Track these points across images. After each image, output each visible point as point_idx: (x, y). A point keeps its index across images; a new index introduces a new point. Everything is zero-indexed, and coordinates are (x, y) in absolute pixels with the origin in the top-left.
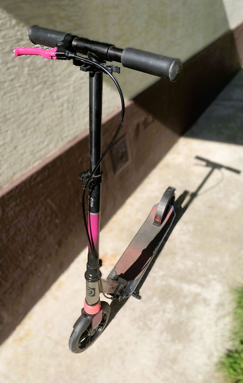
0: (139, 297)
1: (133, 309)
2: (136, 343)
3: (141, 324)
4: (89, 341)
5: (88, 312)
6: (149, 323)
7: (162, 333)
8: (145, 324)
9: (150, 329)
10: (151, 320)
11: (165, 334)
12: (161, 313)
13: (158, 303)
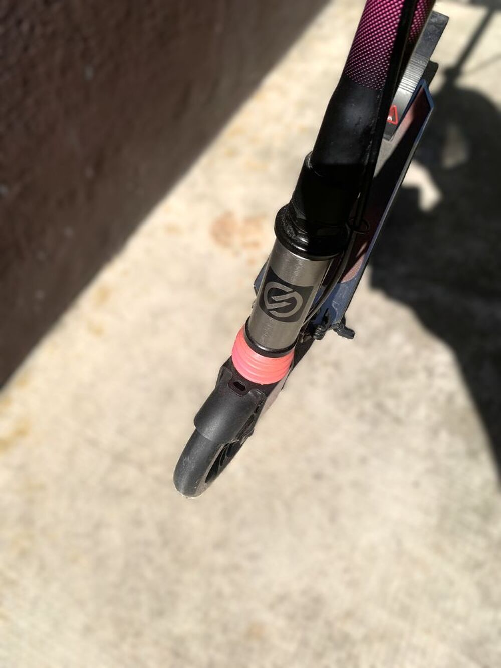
0: (349, 333)
1: (336, 365)
2: (363, 460)
3: (368, 406)
4: (226, 456)
5: (249, 374)
6: (390, 404)
7: (434, 432)
8: (380, 406)
9: (397, 421)
10: (395, 395)
11: (444, 436)
12: (422, 377)
13: (408, 349)
